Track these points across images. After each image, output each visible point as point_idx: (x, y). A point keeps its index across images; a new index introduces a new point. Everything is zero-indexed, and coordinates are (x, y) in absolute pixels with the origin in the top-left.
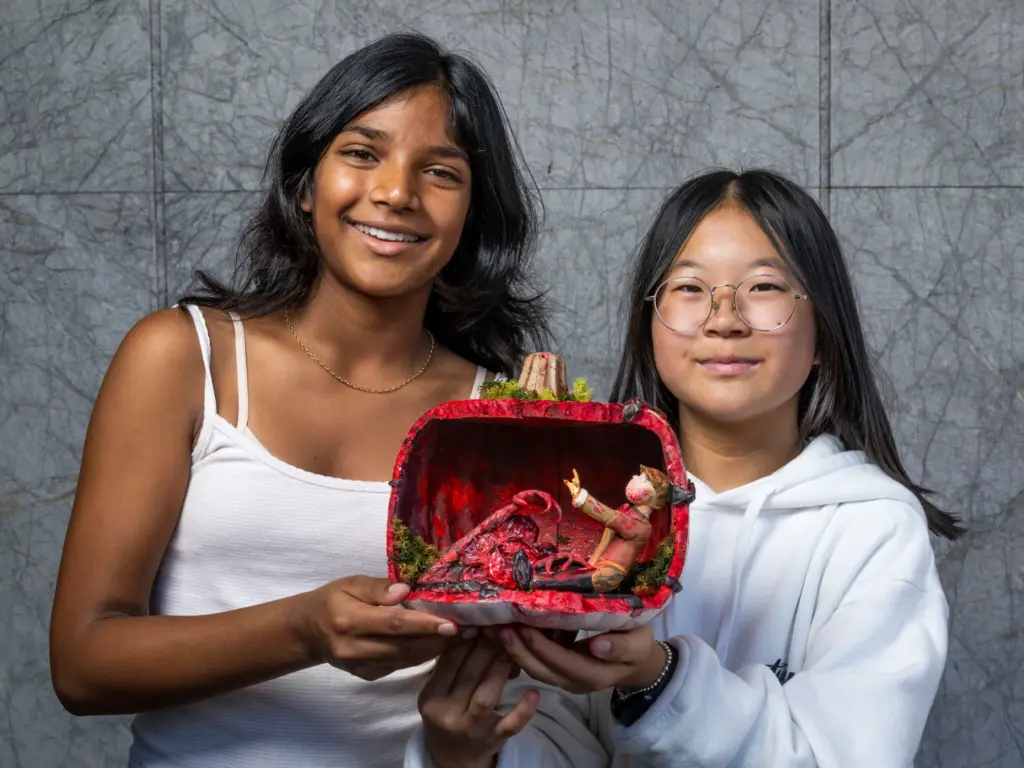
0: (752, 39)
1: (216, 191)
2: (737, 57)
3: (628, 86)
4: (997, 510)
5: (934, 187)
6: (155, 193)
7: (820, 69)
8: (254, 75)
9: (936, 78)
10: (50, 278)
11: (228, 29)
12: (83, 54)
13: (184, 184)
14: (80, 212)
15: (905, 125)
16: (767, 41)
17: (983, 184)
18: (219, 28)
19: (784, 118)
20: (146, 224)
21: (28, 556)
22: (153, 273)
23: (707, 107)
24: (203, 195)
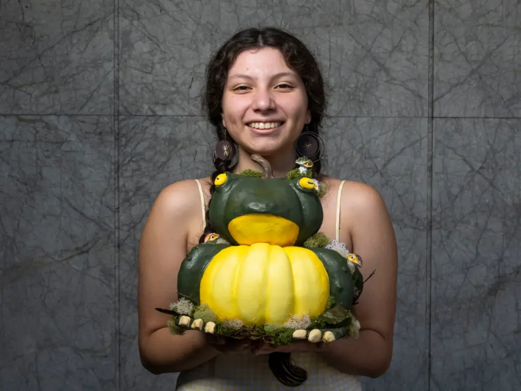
0: (397, 48)
1: (143, 115)
2: (390, 56)
3: (339, 69)
4: (512, 271)
5: (482, 118)
6: (115, 116)
7: (429, 62)
8: (162, 61)
9: (483, 67)
10: (63, 155)
11: (151, 40)
12: (82, 50)
13: (128, 112)
14: (79, 124)
15: (469, 88)
16: (404, 49)
17: (505, 117)
18: (147, 39)
19: (412, 85)
20: (110, 130)
21: (48, 287)
22: (112, 153)
23: (375, 79)
24: (137, 117)
